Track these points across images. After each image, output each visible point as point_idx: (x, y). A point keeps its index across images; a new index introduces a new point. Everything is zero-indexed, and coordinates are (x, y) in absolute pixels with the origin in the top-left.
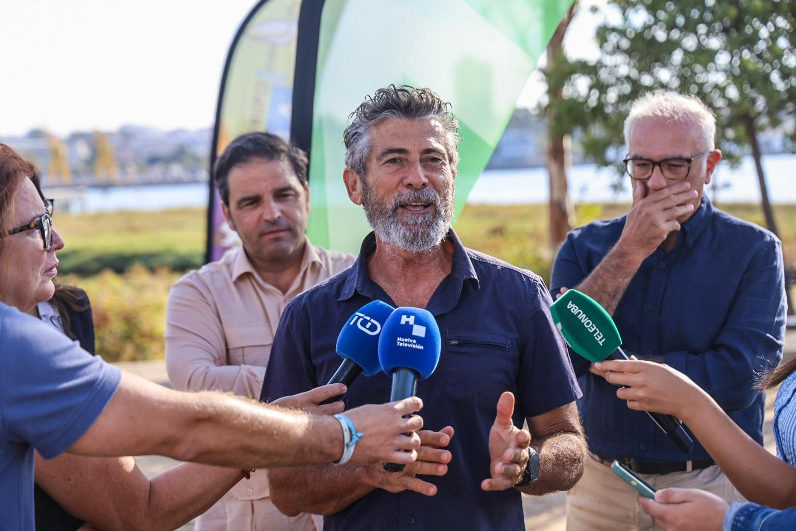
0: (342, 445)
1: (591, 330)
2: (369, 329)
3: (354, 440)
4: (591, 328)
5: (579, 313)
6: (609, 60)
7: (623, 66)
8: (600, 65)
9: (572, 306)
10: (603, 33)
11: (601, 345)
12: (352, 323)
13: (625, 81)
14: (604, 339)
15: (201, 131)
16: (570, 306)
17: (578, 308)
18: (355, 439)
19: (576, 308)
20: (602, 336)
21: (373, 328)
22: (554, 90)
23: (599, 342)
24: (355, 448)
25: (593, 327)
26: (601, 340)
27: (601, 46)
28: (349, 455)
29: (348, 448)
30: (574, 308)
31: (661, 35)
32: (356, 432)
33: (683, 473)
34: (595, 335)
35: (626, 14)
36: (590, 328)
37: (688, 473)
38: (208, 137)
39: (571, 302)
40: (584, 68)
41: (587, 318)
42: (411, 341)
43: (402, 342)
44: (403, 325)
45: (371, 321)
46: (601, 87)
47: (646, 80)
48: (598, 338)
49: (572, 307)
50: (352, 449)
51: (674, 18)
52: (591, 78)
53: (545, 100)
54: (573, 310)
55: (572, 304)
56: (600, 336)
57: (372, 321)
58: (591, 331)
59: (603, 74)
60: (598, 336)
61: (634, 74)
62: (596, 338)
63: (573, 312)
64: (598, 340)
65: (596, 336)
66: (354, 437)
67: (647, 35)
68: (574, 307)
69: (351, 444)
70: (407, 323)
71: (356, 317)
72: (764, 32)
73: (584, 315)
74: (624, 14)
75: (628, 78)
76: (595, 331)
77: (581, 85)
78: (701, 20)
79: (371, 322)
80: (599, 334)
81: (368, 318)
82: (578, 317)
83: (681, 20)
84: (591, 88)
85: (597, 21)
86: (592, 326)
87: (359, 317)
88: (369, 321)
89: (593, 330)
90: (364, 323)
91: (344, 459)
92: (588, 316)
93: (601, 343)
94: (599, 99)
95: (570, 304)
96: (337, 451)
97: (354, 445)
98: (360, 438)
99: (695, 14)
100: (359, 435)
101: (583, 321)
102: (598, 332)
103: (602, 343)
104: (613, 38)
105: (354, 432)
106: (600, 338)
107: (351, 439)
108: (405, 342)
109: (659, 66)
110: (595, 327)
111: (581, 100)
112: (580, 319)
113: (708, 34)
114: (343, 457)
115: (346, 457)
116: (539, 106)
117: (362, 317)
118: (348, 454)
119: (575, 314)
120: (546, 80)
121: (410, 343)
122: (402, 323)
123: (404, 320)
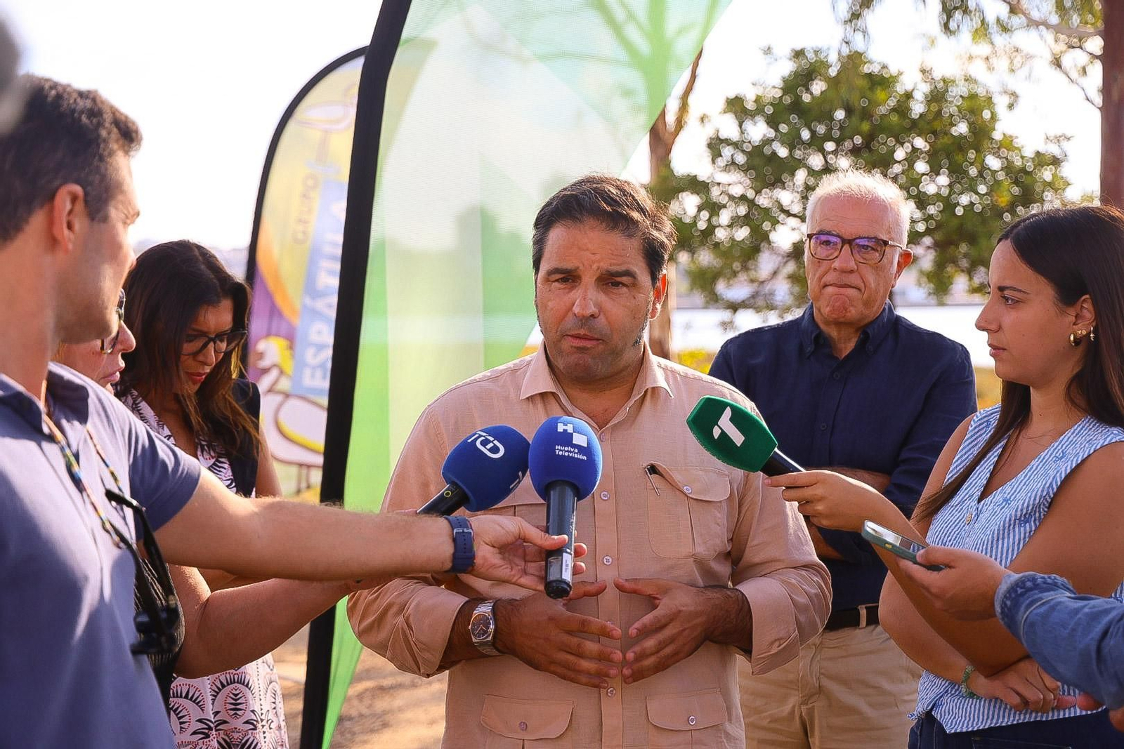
2: (490, 450)
6: (723, 178)
7: (737, 184)
8: (711, 182)
10: (715, 145)
13: (740, 201)
21: (495, 450)
27: (713, 162)
31: (783, 152)
33: (855, 629)
35: (743, 127)
37: (862, 628)
42: (572, 450)
43: (560, 450)
44: (561, 432)
45: (494, 442)
46: (712, 208)
47: (763, 201)
51: (798, 131)
52: (701, 198)
57: (496, 442)
59: (715, 192)
61: (750, 194)
67: (767, 151)
70: (565, 431)
72: (900, 154)
74: (740, 126)
77: (689, 204)
78: (828, 137)
79: (493, 444)
81: (491, 439)
83: (806, 134)
84: (700, 209)
85: (708, 132)
87: (480, 436)
90: (484, 443)
94: (709, 220)
99: (821, 129)
104: (727, 152)
108: (566, 451)
111: (688, 221)
113: (835, 153)
117: (484, 437)
121: (571, 452)
122: (559, 430)
123: (561, 428)
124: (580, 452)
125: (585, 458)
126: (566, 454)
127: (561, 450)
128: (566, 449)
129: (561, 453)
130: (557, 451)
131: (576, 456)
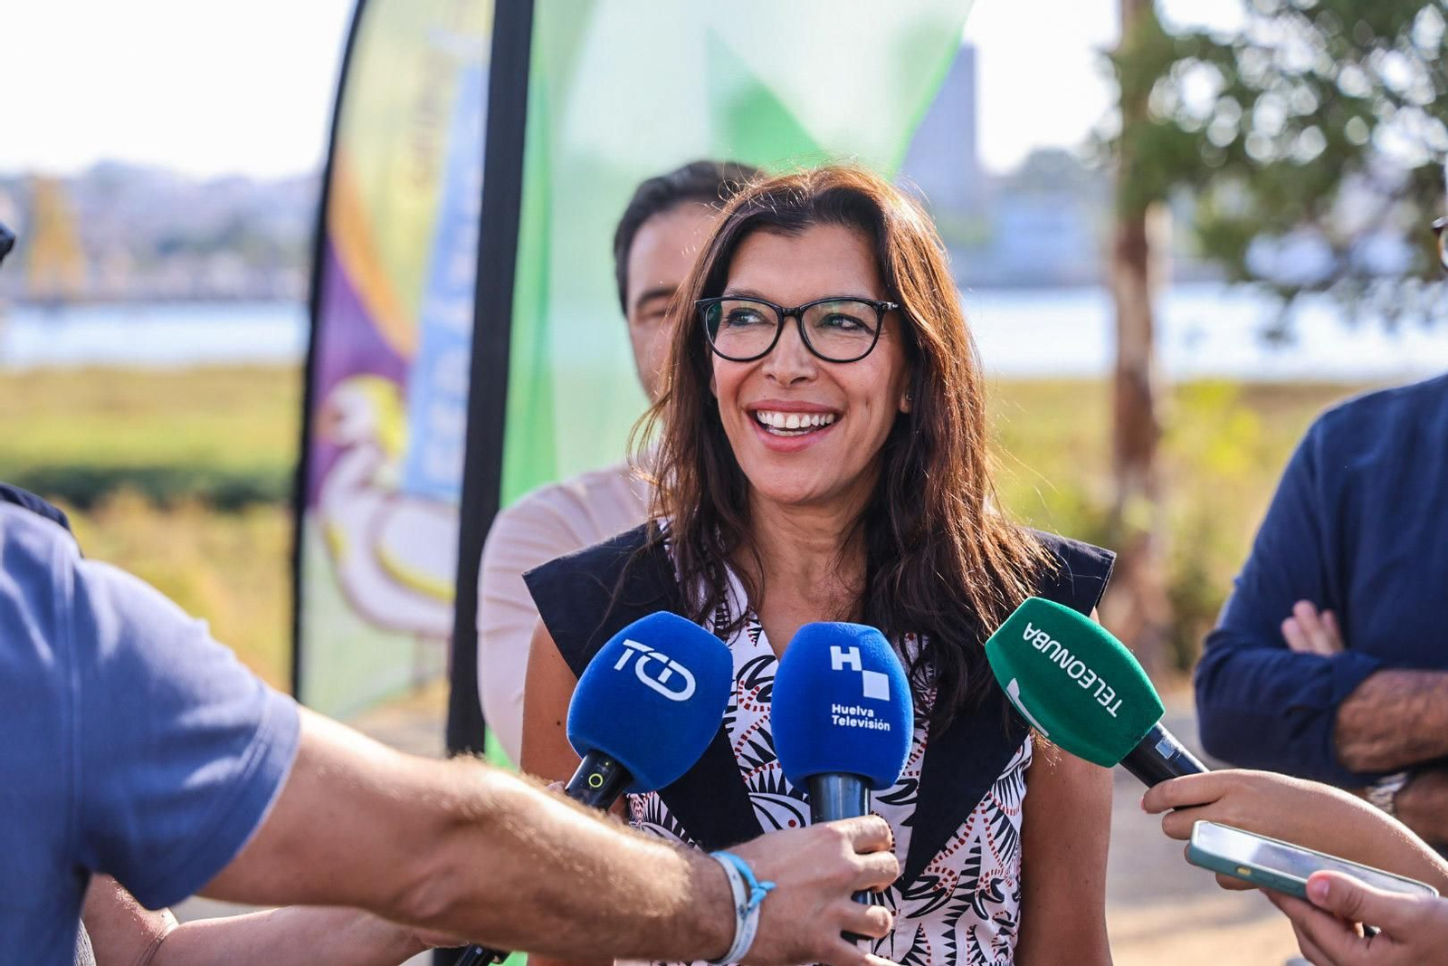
0: (732, 913)
1: (1086, 683)
2: (667, 685)
3: (755, 899)
4: (1085, 678)
5: (1054, 647)
7: (1298, 49)
8: (1245, 43)
9: (1034, 633)
11: (1115, 715)
12: (619, 666)
13: (1303, 81)
14: (1120, 702)
15: (288, 185)
16: (1029, 633)
17: (1048, 638)
18: (758, 894)
19: (1043, 638)
20: (1113, 695)
21: (677, 683)
22: (1133, 100)
23: (1108, 709)
24: (761, 916)
25: (1090, 677)
26: (1111, 705)
28: (748, 936)
29: (744, 918)
30: (1038, 639)
32: (759, 881)
34: (1096, 695)
36: (1081, 678)
38: (307, 199)
39: (1030, 624)
40: (1207, 48)
41: (1073, 657)
42: (864, 712)
44: (838, 671)
45: (670, 665)
46: (1243, 95)
47: (1352, 81)
48: (1105, 700)
49: (1035, 637)
50: (753, 919)
52: (1222, 74)
53: (1112, 124)
54: (1039, 643)
55: (1034, 628)
56: (1109, 694)
57: (673, 664)
58: (1086, 687)
59: (1249, 66)
60: (1104, 695)
61: (1325, 66)
62: (1099, 700)
63: (1039, 647)
64: (1105, 704)
65: (1100, 696)
66: (753, 891)
68: (1038, 636)
69: (750, 905)
70: (846, 666)
71: (629, 653)
73: (1066, 652)
75: (1310, 77)
76: (1097, 685)
77: (1196, 90)
79: (670, 669)
80: (1105, 691)
81: (664, 659)
82: (1051, 657)
84: (1220, 98)
86: (1086, 673)
87: (637, 654)
88: (666, 665)
89: (1090, 682)
90: (654, 669)
91: (737, 946)
92: (1076, 652)
93: (1112, 711)
95: (1029, 629)
96: (722, 926)
97: (757, 911)
98: (769, 891)
100: (767, 885)
101: (1062, 666)
102: (1104, 685)
103: (1115, 712)
105: (752, 881)
106: (1109, 699)
107: (749, 897)
108: (851, 717)
109: (1384, 47)
110: (1095, 677)
111: (1192, 128)
112: (1055, 660)
114: (736, 943)
115: (743, 940)
116: (1095, 137)
117: (646, 654)
118: (747, 931)
119: (1044, 651)
120: (1117, 75)
121: (861, 718)
122: (834, 668)
123: (837, 658)
124: (877, 717)
125: (887, 726)
126: (853, 723)
127: (842, 716)
128: (853, 711)
129: (842, 722)
130: (835, 717)
131: (871, 726)
